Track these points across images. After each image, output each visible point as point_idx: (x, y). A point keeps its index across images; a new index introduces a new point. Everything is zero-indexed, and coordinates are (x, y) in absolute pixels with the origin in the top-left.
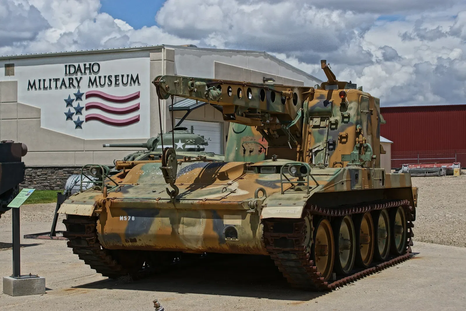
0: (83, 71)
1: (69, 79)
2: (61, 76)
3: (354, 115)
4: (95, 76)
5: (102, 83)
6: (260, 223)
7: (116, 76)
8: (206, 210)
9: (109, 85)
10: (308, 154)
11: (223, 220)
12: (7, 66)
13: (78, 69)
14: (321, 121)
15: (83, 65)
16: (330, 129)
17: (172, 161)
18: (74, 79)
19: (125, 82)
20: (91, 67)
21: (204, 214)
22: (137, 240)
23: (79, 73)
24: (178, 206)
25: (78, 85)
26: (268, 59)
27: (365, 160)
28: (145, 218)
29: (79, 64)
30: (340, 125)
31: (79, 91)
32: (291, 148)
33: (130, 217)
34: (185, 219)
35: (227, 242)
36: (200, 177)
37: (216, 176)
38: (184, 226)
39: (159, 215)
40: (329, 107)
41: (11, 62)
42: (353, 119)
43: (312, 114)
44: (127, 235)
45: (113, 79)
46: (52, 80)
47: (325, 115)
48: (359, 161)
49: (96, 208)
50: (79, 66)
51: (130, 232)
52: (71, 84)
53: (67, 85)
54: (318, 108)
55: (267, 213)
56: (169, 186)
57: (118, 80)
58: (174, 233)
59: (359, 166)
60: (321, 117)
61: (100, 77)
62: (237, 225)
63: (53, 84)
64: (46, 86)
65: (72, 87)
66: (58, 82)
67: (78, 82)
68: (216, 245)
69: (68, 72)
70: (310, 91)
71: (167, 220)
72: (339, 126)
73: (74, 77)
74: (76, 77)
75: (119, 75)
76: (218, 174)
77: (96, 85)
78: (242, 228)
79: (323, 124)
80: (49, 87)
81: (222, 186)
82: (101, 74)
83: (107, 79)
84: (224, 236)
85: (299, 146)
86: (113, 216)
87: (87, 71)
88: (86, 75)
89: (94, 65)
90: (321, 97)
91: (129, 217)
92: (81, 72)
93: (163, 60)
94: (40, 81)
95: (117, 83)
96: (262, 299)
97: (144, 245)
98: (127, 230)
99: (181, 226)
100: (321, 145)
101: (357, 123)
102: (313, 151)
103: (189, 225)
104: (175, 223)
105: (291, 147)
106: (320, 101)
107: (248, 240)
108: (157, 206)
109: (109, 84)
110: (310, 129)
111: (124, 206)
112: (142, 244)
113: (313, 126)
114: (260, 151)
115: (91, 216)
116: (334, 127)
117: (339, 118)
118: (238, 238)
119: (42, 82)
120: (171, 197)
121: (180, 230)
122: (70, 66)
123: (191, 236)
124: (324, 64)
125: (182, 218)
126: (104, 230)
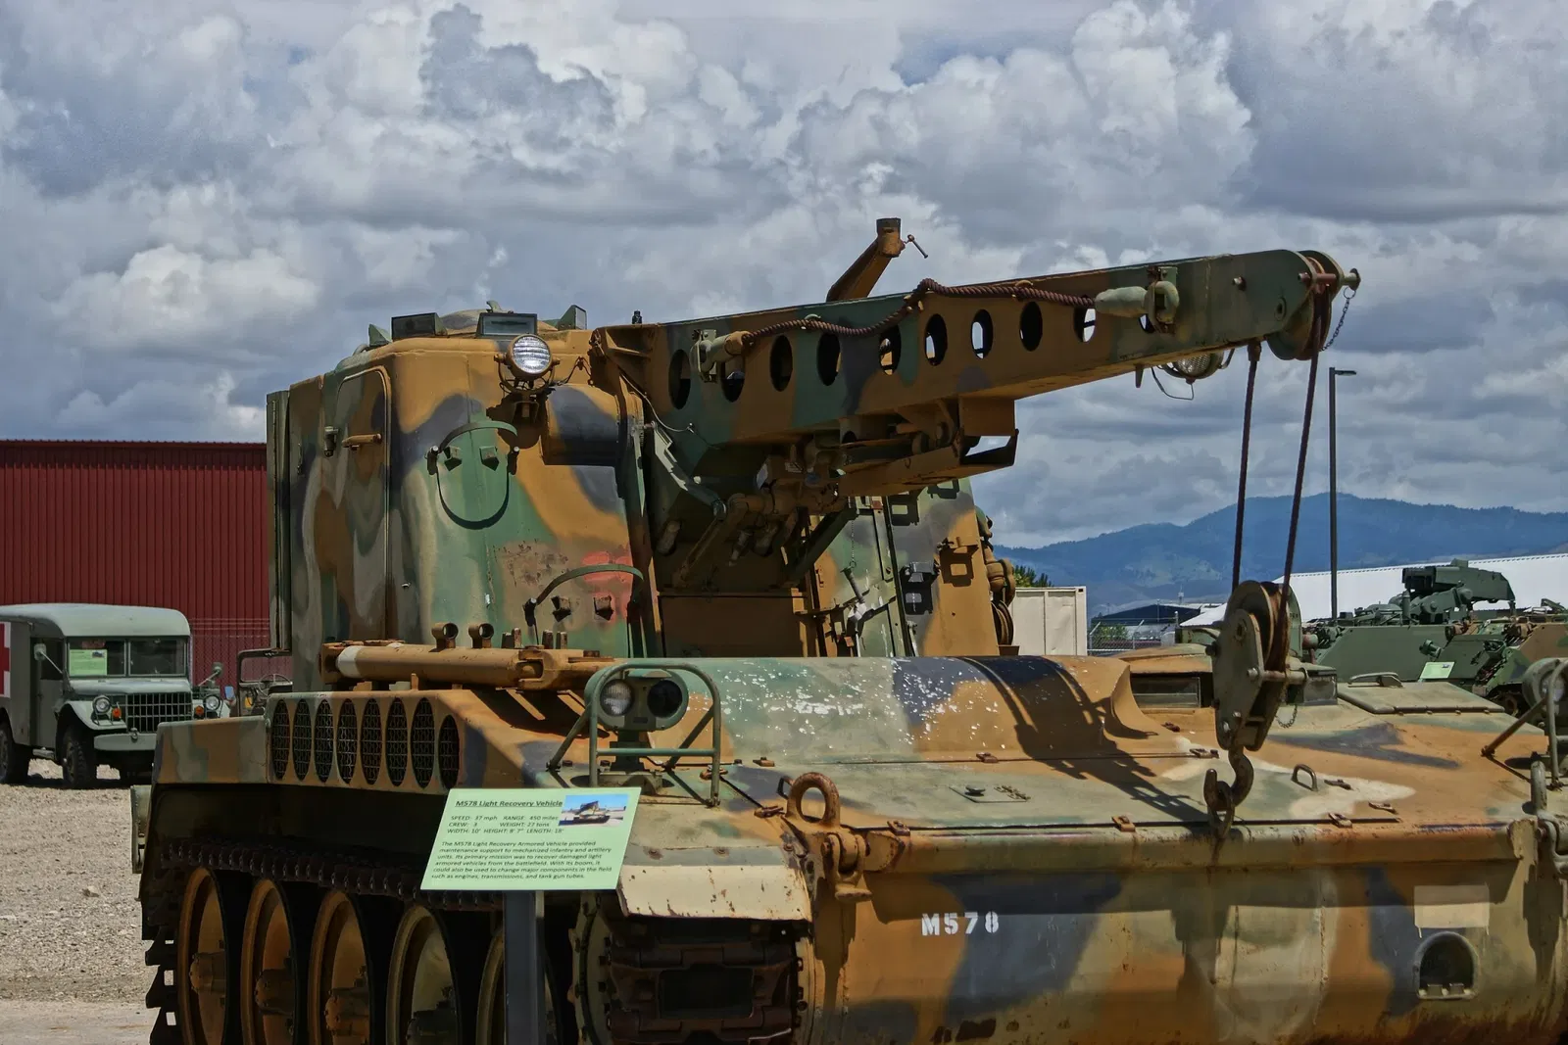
6: (1565, 913)
8: (1337, 869)
11: (1408, 907)
21: (1329, 886)
28: (1052, 917)
33: (973, 918)
34: (1245, 915)
38: (1242, 946)
44: (952, 1006)
51: (970, 991)
56: (1222, 761)
58: (1194, 981)
62: (1474, 929)
71: (1160, 922)
78: (1491, 939)
84: (1414, 979)
85: (798, 595)
86: (885, 915)
91: (968, 915)
98: (962, 978)
99: (1227, 944)
103: (1262, 938)
104: (1198, 932)
107: (1514, 992)
111: (960, 864)
114: (607, 613)
115: (810, 919)
118: (1475, 984)
121: (1221, 966)
123: (1270, 988)
125: (1233, 909)
126: (840, 988)
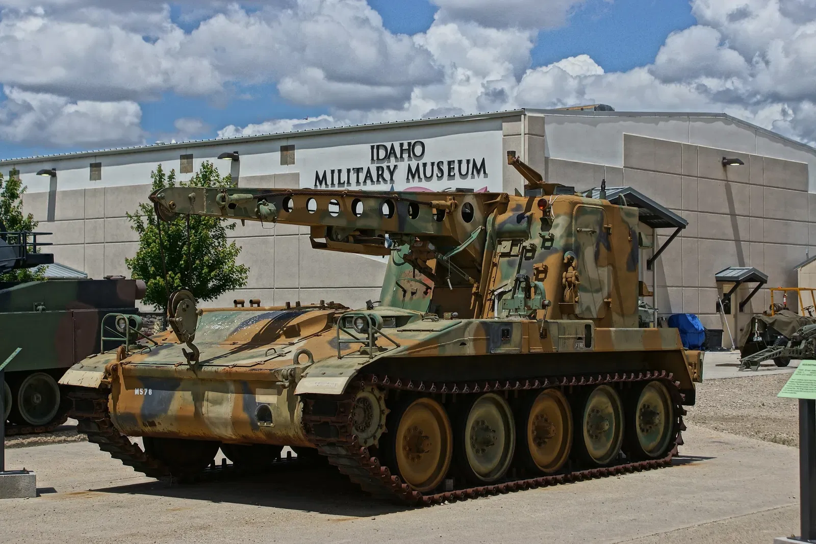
0: (399, 156)
1: (378, 168)
2: (365, 163)
3: (561, 237)
4: (417, 162)
5: (429, 174)
6: (299, 400)
7: (450, 163)
8: (235, 381)
9: (440, 178)
10: (489, 297)
11: (254, 395)
12: (284, 149)
13: (390, 153)
14: (512, 245)
15: (399, 145)
16: (524, 258)
17: (184, 310)
18: (385, 168)
19: (464, 172)
20: (411, 147)
21: (232, 387)
22: (157, 424)
23: (392, 159)
24: (200, 376)
25: (392, 179)
26: (733, 125)
27: (533, 308)
28: (164, 391)
29: (392, 144)
30: (539, 251)
31: (392, 187)
32: (452, 289)
33: (146, 390)
34: (210, 395)
35: (261, 428)
36: (261, 333)
37: (282, 332)
38: (210, 404)
39: (180, 387)
40: (524, 224)
41: (290, 142)
42: (559, 243)
43: (500, 235)
44: (143, 416)
45: (445, 168)
46: (352, 172)
47: (517, 237)
48: (524, 309)
49: (105, 377)
50: (392, 145)
51: (146, 412)
52: (380, 177)
53: (375, 178)
54: (509, 226)
55: (305, 386)
56: (185, 345)
57: (454, 168)
58: (198, 414)
59: (524, 316)
60: (512, 240)
61: (425, 165)
62: (272, 404)
63: (353, 176)
64: (342, 182)
65: (382, 182)
66: (360, 174)
67: (392, 174)
68: (248, 432)
69: (375, 158)
70: (498, 199)
71: (188, 395)
72: (537, 253)
73: (384, 165)
74: (388, 164)
75: (454, 161)
76: (285, 329)
77: (419, 177)
78: (277, 408)
79: (516, 250)
80: (346, 182)
81: (281, 346)
82: (427, 159)
83: (435, 167)
84: (256, 418)
85: (475, 285)
86: (127, 388)
87: (405, 156)
88: (404, 161)
89: (417, 144)
90: (518, 207)
91: (145, 389)
92: (396, 157)
93: (523, 134)
94: (333, 172)
95: (452, 174)
96: (312, 513)
97: (166, 431)
98: (143, 408)
99: (205, 403)
100: (510, 284)
101: (566, 249)
102: (496, 293)
103: (216, 402)
104: (198, 399)
105: (451, 286)
106: (514, 214)
107: (286, 426)
108: (176, 375)
109: (439, 175)
110: (495, 260)
111: (138, 375)
112: (163, 430)
113: (500, 254)
114: (426, 293)
115: (97, 387)
116: (529, 254)
117: (537, 241)
118: (273, 422)
119: (336, 175)
120: (188, 362)
121: (204, 410)
122: (378, 147)
123: (217, 418)
124: (511, 157)
125: (206, 392)
126: (117, 408)
